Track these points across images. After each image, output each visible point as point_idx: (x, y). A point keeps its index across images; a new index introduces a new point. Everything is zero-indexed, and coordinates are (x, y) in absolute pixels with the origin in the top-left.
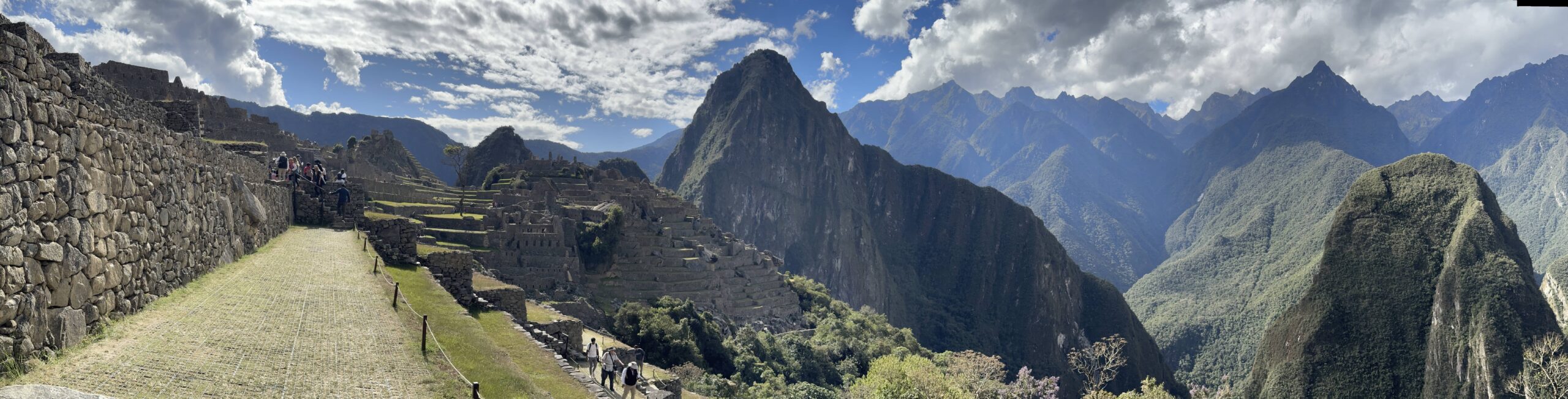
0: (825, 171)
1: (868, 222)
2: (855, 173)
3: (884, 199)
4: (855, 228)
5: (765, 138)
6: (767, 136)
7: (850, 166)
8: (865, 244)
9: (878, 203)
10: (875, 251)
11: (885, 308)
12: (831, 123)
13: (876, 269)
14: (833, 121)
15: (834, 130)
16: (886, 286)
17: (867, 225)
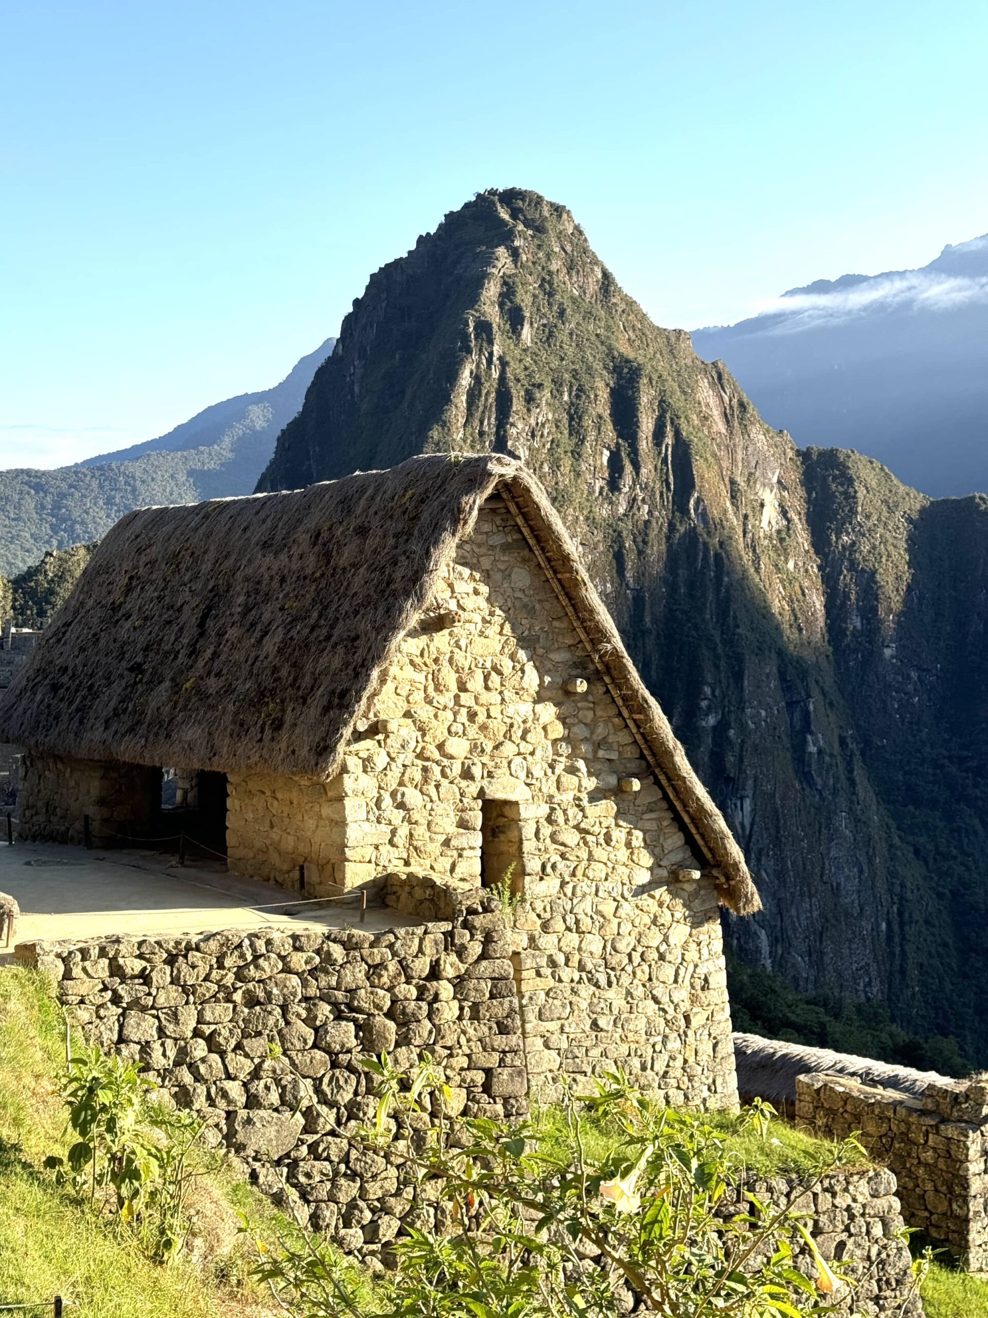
0: (693, 541)
2: (785, 532)
3: (874, 610)
4: (790, 705)
6: (523, 453)
7: (769, 513)
8: (820, 752)
10: (851, 771)
11: (890, 938)
12: (705, 393)
13: (857, 822)
14: (712, 385)
15: (716, 414)
16: (892, 874)
17: (824, 693)
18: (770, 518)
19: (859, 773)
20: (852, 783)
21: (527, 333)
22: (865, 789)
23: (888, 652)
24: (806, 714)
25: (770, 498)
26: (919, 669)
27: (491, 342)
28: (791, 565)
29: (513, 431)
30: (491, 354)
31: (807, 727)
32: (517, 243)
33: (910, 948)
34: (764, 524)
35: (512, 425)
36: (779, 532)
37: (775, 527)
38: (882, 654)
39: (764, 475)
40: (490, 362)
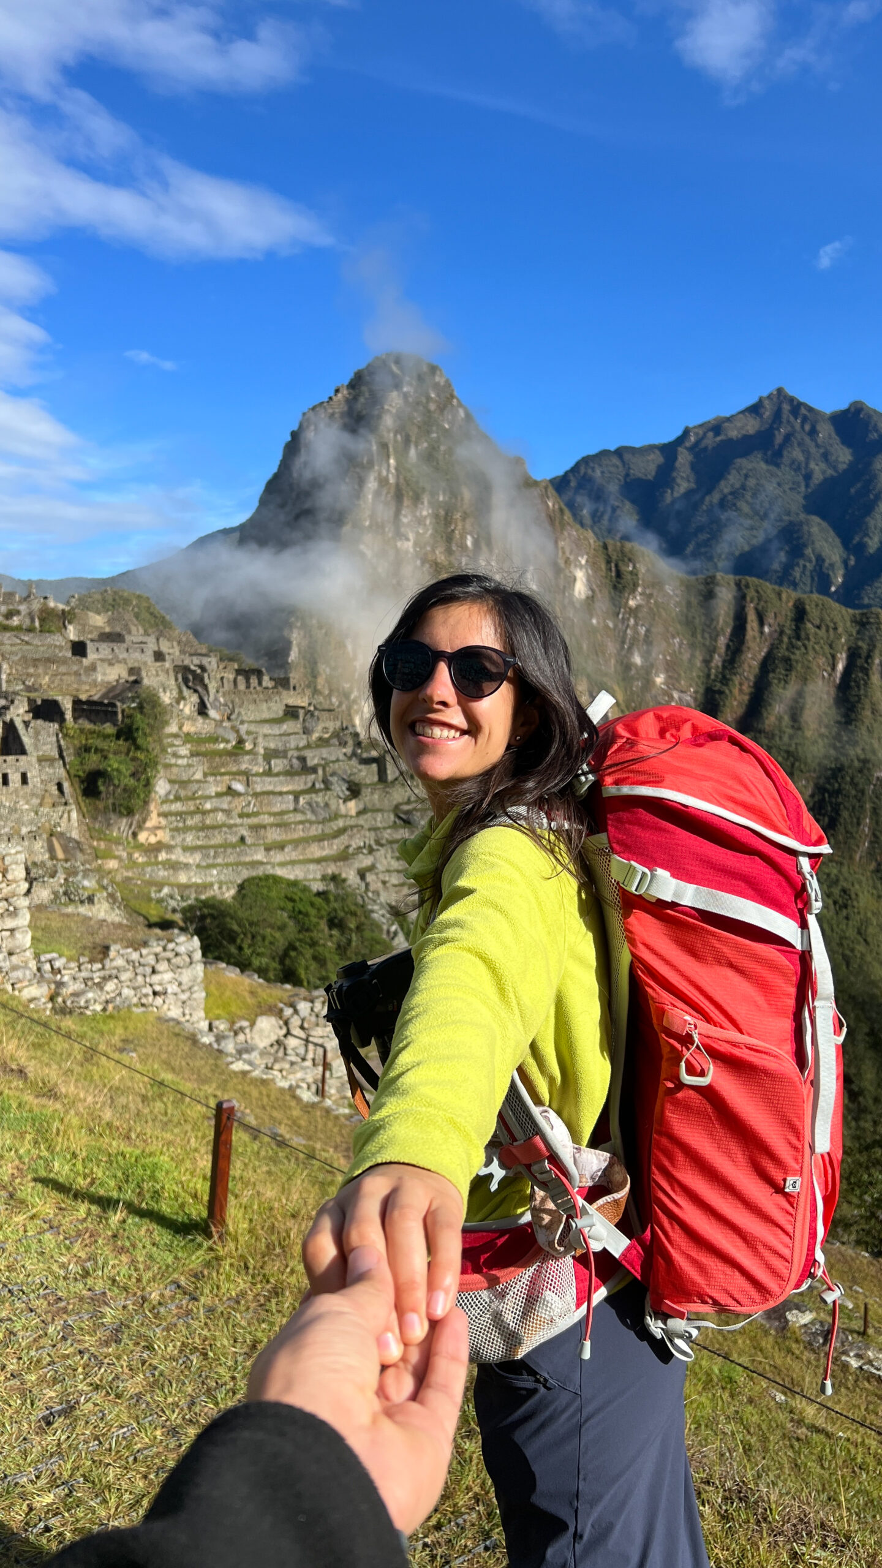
2: (591, 599)
5: (408, 539)
6: (411, 536)
14: (540, 496)
15: (543, 516)
18: (580, 589)
21: (412, 452)
25: (580, 575)
27: (388, 457)
28: (594, 621)
29: (405, 520)
30: (389, 465)
32: (405, 389)
34: (576, 593)
35: (405, 516)
36: (588, 598)
37: (583, 596)
38: (654, 682)
39: (577, 559)
40: (388, 470)
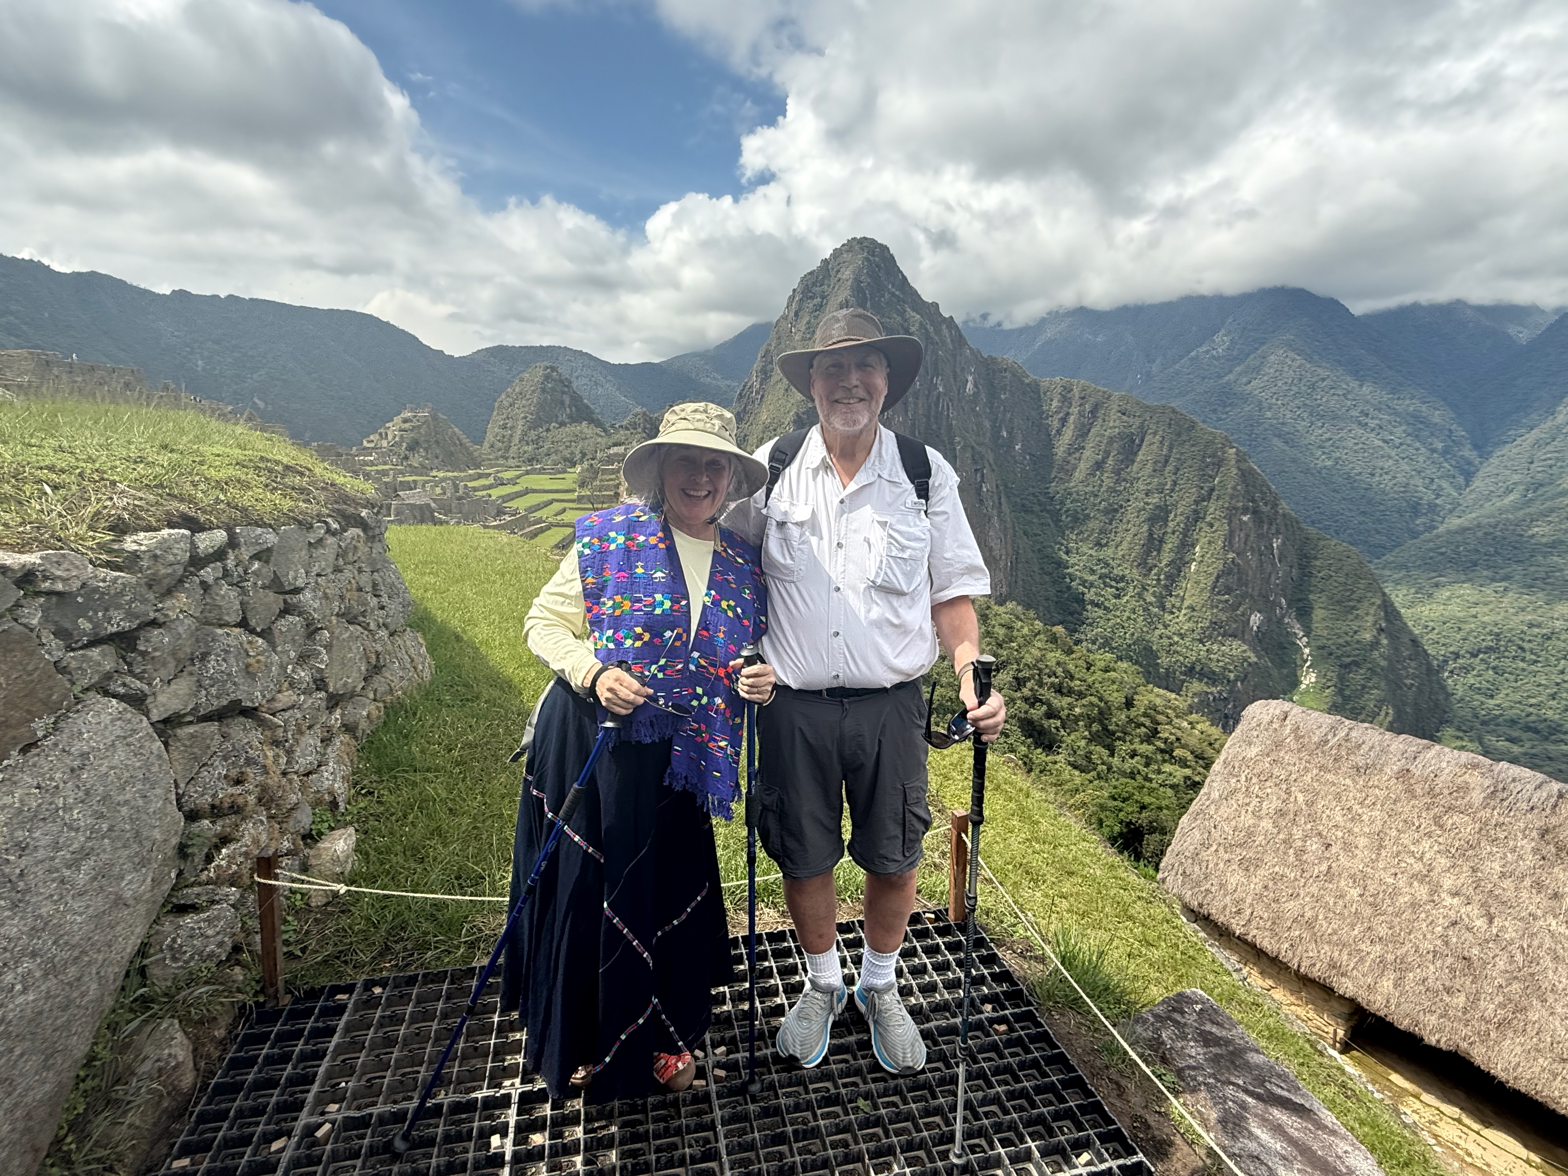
0: (938, 398)
1: (991, 461)
2: (976, 395)
3: (1013, 428)
7: (970, 385)
8: (988, 490)
9: (1005, 434)
10: (1000, 499)
11: (1011, 569)
12: (945, 331)
13: (1002, 521)
14: (947, 327)
15: (949, 340)
16: (1013, 542)
17: (990, 465)
19: (1003, 499)
20: (1000, 503)
22: (1005, 507)
23: (1017, 447)
24: (983, 475)
26: (1030, 454)
31: (983, 481)
33: (1019, 573)
34: (967, 390)
36: (974, 393)
37: (972, 392)
